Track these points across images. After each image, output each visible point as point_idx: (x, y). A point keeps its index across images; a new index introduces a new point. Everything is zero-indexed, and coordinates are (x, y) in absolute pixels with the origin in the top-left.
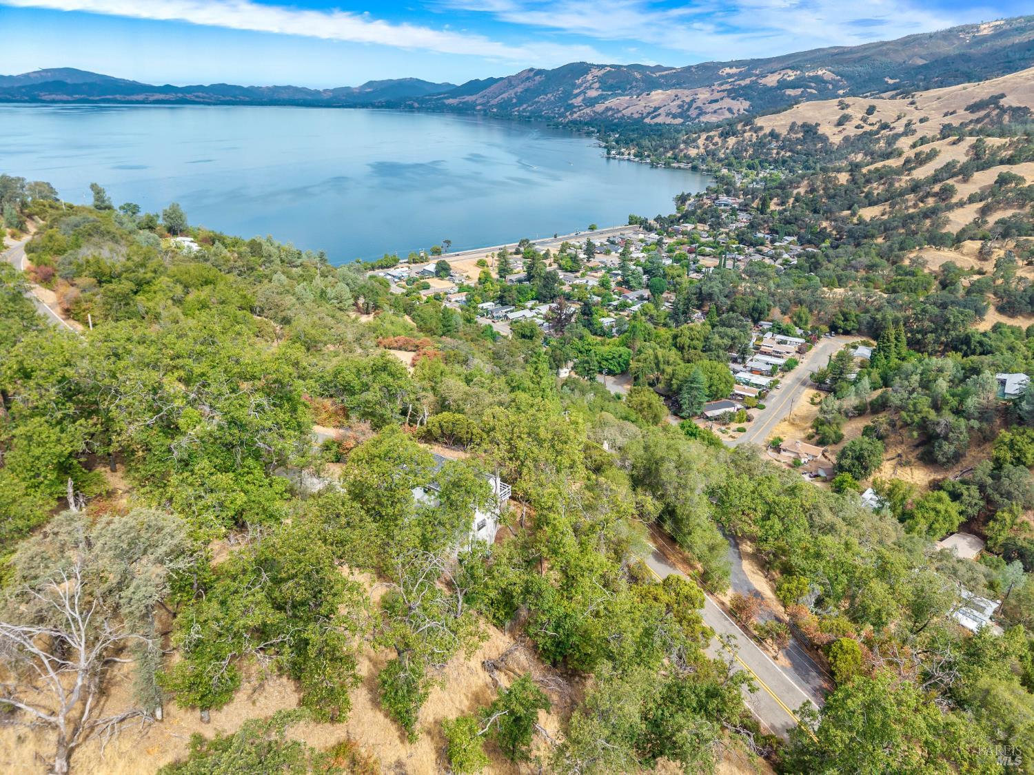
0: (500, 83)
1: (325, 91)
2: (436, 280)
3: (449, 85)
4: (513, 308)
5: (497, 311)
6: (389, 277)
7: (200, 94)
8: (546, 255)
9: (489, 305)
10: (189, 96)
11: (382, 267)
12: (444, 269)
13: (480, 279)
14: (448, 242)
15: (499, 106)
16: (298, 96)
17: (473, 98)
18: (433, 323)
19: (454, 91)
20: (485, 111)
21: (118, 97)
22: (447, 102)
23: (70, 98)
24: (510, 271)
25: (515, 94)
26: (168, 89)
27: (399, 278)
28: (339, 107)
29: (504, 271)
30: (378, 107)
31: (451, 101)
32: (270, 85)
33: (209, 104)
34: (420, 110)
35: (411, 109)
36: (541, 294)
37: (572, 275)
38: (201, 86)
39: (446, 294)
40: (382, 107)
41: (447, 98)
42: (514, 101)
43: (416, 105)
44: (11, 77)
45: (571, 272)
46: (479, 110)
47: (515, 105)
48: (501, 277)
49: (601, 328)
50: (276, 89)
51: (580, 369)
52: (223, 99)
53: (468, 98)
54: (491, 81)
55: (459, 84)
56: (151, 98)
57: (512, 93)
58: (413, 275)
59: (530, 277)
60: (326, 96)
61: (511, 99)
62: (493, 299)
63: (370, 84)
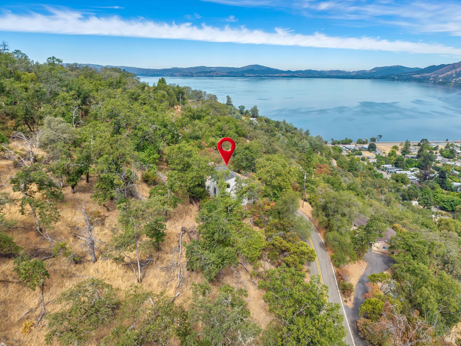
0: (447, 67)
1: (353, 72)
2: (368, 152)
3: (418, 68)
4: (402, 169)
5: (392, 169)
6: (344, 148)
7: (300, 74)
8: (436, 148)
9: (389, 166)
10: (296, 75)
11: (343, 144)
12: (372, 147)
13: (389, 154)
14: (380, 136)
15: (444, 78)
16: (340, 75)
17: (429, 74)
18: (345, 165)
19: (419, 71)
20: (435, 80)
21: (270, 75)
22: (413, 76)
23: (254, 75)
24: (409, 153)
25: (456, 72)
26: (289, 72)
27: (349, 149)
28: (357, 79)
29: (405, 152)
30: (376, 79)
31: (416, 76)
32: (329, 70)
33: (302, 77)
34: (397, 80)
35: (393, 79)
36: (421, 165)
37: (448, 159)
38: (302, 71)
39: (368, 158)
40: (379, 78)
41: (415, 74)
42: (454, 75)
43: (396, 78)
44: (238, 68)
45: (448, 158)
46: (431, 80)
47: (454, 78)
48: (403, 155)
49: (450, 187)
50: (332, 71)
51: (421, 202)
52: (308, 75)
53: (425, 74)
54: (442, 66)
55: (423, 68)
56: (281, 75)
57: (454, 71)
58: (357, 149)
59: (418, 156)
60: (353, 74)
61: (452, 75)
62: (392, 164)
63: (376, 68)
